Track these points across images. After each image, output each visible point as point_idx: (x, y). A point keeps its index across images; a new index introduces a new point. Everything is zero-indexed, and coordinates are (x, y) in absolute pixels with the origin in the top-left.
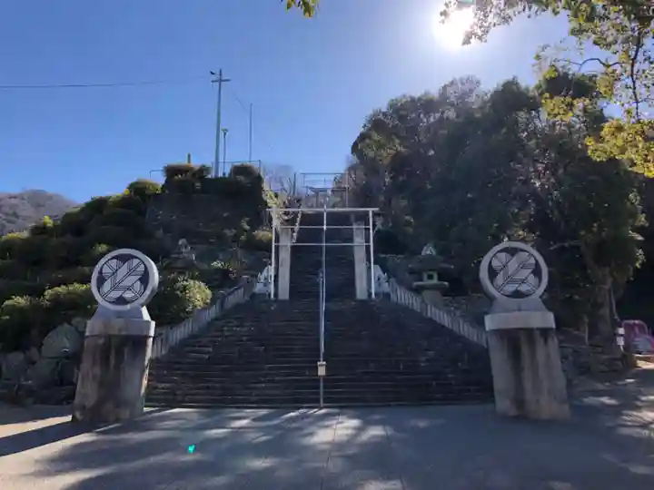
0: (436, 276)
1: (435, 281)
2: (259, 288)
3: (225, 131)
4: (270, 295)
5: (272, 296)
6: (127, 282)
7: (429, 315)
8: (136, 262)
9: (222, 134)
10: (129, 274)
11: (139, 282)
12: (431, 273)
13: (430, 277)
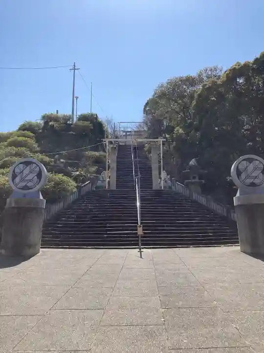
0: (197, 178)
1: (197, 180)
2: (99, 183)
3: (77, 98)
4: (105, 187)
5: (107, 188)
6: (30, 177)
7: (194, 197)
8: (34, 165)
9: (75, 99)
10: (31, 172)
11: (36, 177)
12: (195, 175)
13: (194, 178)
